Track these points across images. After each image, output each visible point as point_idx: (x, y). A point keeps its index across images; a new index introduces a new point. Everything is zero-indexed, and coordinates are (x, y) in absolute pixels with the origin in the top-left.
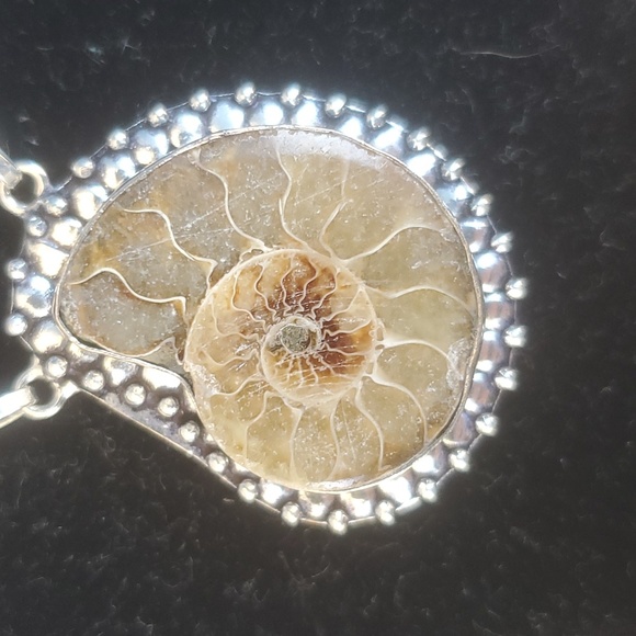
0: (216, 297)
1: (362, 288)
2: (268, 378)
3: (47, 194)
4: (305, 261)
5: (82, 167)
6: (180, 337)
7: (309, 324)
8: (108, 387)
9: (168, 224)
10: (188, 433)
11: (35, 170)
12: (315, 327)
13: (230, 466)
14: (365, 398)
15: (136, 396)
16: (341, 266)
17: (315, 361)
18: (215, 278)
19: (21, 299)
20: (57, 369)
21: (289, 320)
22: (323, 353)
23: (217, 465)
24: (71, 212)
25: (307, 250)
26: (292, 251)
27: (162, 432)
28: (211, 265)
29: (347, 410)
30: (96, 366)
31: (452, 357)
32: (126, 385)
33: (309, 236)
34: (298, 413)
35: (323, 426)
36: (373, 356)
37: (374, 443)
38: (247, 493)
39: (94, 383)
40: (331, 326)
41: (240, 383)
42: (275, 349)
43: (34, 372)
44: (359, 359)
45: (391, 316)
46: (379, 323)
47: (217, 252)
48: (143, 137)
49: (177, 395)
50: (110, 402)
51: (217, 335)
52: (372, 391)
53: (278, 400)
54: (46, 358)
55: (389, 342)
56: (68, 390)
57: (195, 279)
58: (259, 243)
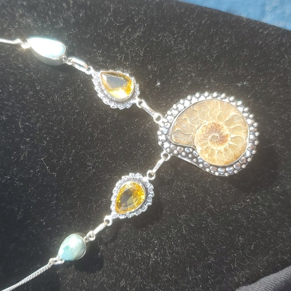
0: (199, 132)
1: (225, 127)
2: (210, 145)
4: (214, 123)
5: (169, 113)
6: (193, 140)
7: (217, 135)
8: (179, 153)
9: (188, 120)
10: (195, 160)
11: (160, 114)
12: (218, 135)
15: (184, 154)
16: (221, 123)
17: (219, 142)
18: (198, 128)
19: (160, 138)
20: (168, 150)
21: (213, 134)
22: (220, 140)
23: (201, 165)
24: (168, 122)
25: (214, 121)
26: (211, 122)
28: (197, 126)
29: (226, 150)
31: (244, 138)
33: (214, 119)
34: (216, 152)
35: (221, 153)
36: (229, 139)
37: (232, 155)
39: (175, 152)
40: (221, 134)
41: (205, 147)
42: (211, 140)
43: (164, 152)
44: (227, 140)
45: (232, 131)
46: (229, 133)
47: (198, 124)
49: (191, 153)
50: (179, 156)
51: (199, 139)
52: (230, 146)
53: (213, 149)
54: (166, 149)
55: (233, 136)
56: (172, 155)
57: (194, 129)
58: (205, 121)
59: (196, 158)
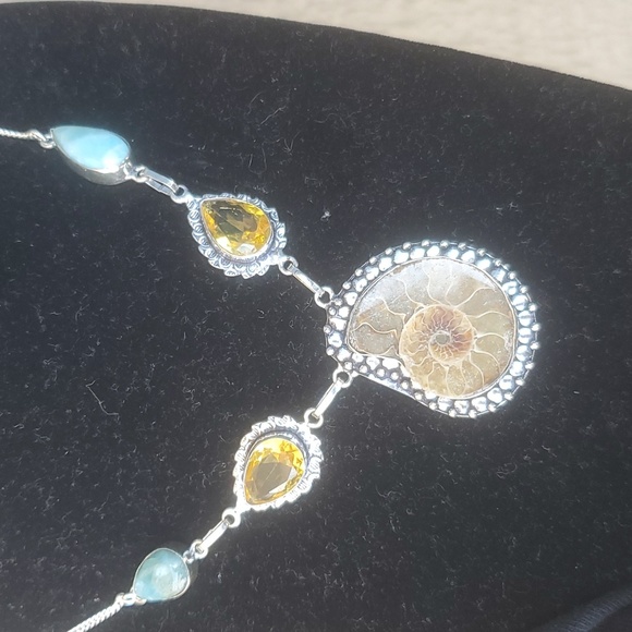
0: (408, 328)
1: (465, 316)
2: (433, 356)
3: (334, 298)
4: (440, 308)
5: (346, 286)
6: (397, 345)
7: (446, 333)
8: (370, 371)
9: (385, 303)
10: (405, 385)
11: (328, 289)
12: (448, 334)
13: (424, 397)
14: (473, 359)
15: (381, 373)
16: (455, 308)
17: (451, 348)
18: (407, 320)
19: (330, 341)
20: (349, 366)
21: (437, 334)
22: (454, 343)
23: (418, 397)
24: (345, 304)
25: (441, 304)
26: (435, 306)
27: (393, 386)
28: (403, 316)
29: (466, 365)
30: (364, 363)
31: (506, 338)
32: (376, 370)
33: (441, 299)
34: (447, 369)
35: (458, 372)
36: (474, 342)
37: (479, 376)
38: (433, 407)
39: (364, 370)
40: (455, 332)
41: (422, 360)
42: (434, 344)
43: (340, 369)
44: (469, 344)
45: (479, 325)
46: (474, 329)
47: (405, 311)
48: (368, 270)
49: (398, 370)
50: (371, 377)
51: (410, 342)
52: (475, 356)
53: (439, 364)
54: (343, 363)
55: (479, 336)
56: (355, 374)
57: (398, 322)
58: (421, 305)
59: (408, 380)
